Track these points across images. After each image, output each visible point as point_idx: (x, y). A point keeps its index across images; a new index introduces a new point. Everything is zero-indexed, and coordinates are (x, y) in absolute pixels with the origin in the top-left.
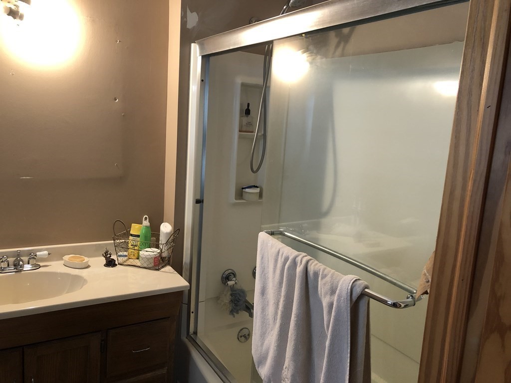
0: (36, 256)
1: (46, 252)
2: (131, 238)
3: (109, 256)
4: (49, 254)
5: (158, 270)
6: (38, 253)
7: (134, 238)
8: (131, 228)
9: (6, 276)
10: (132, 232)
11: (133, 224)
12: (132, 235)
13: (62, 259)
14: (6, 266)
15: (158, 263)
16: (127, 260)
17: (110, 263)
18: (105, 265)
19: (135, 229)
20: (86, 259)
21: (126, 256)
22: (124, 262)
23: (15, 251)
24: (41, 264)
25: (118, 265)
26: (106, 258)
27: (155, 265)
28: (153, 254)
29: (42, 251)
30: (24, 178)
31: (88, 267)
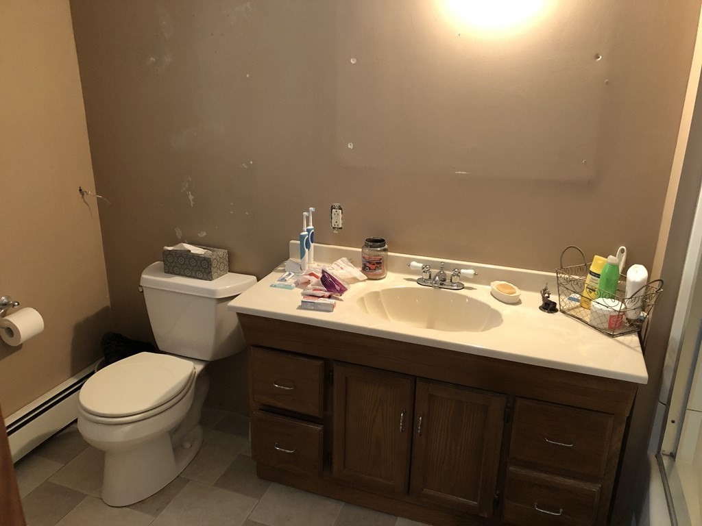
0: (460, 273)
1: (471, 272)
2: (589, 276)
3: (547, 295)
4: (475, 274)
5: (612, 336)
6: (462, 271)
7: (594, 277)
8: (592, 261)
9: (426, 289)
10: (592, 269)
11: (596, 256)
12: (591, 273)
13: (489, 285)
14: (428, 277)
15: (614, 326)
16: (576, 308)
17: (549, 307)
18: (540, 308)
19: (599, 264)
20: (518, 292)
21: (577, 300)
22: (569, 310)
23: (438, 262)
24: (466, 285)
25: (559, 312)
26: (544, 298)
27: (610, 328)
28: (606, 309)
29: (468, 269)
30: (460, 172)
31: (518, 303)
